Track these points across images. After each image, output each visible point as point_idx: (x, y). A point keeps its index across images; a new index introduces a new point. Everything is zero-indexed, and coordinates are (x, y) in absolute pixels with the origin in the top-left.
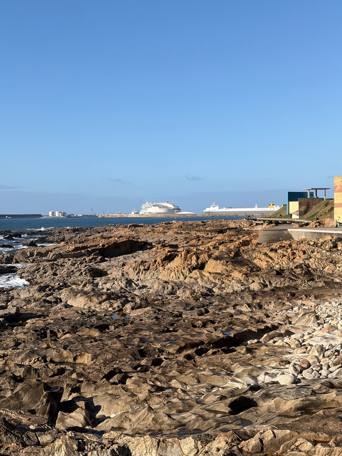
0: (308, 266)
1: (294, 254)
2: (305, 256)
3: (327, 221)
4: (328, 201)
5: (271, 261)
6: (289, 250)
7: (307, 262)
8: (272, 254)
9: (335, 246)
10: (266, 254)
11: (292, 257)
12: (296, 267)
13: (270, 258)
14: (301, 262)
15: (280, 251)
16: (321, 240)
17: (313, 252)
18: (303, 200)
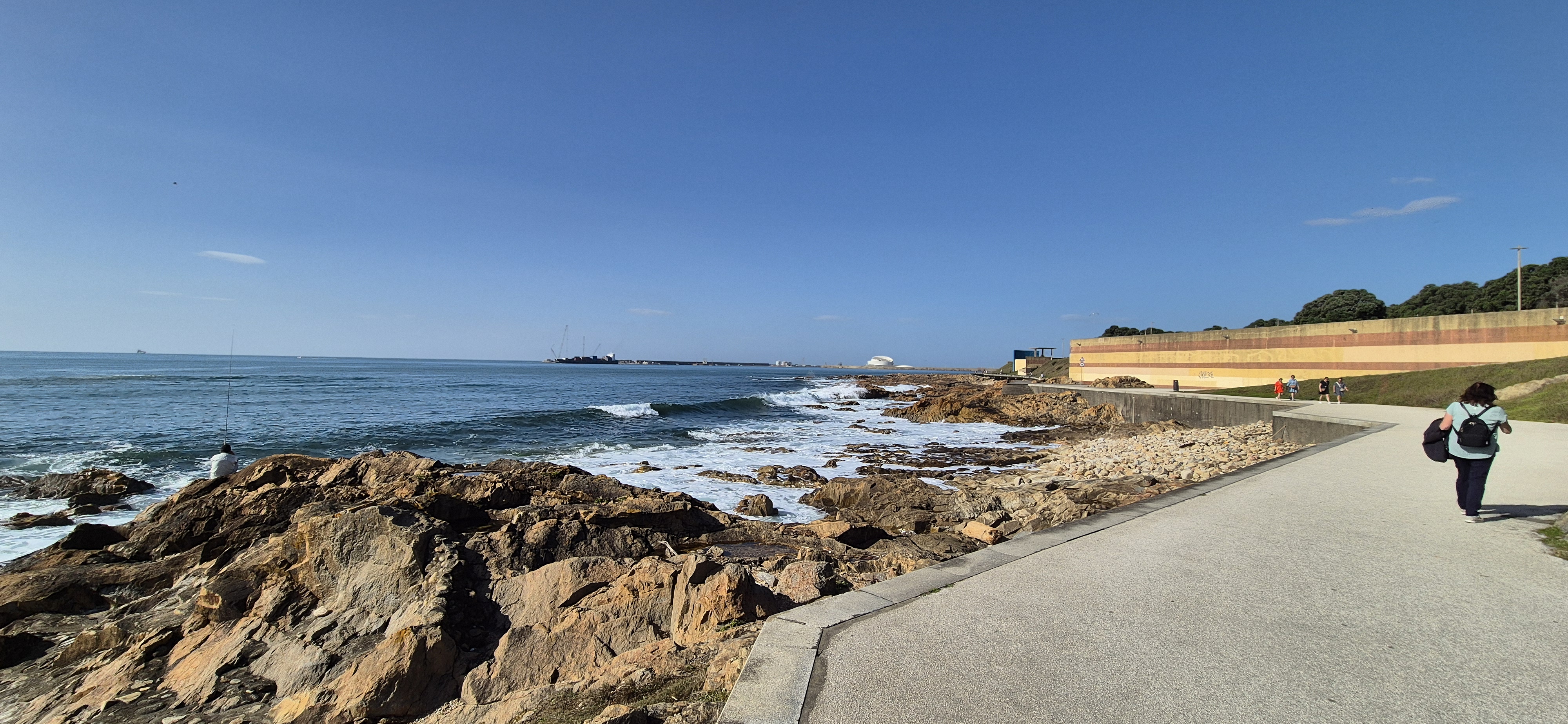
0: (1051, 416)
1: (1037, 405)
2: (1047, 408)
3: (1063, 378)
4: (1055, 360)
5: (1018, 411)
6: (1034, 402)
7: (1050, 412)
8: (1019, 405)
9: (1075, 400)
10: (1012, 405)
11: (1036, 408)
12: (1041, 417)
13: (1017, 408)
14: (1045, 412)
15: (1025, 402)
16: (1061, 395)
17: (1055, 404)
18: (1030, 358)
